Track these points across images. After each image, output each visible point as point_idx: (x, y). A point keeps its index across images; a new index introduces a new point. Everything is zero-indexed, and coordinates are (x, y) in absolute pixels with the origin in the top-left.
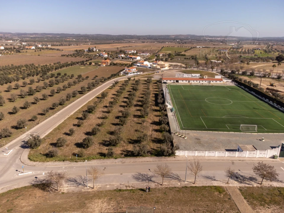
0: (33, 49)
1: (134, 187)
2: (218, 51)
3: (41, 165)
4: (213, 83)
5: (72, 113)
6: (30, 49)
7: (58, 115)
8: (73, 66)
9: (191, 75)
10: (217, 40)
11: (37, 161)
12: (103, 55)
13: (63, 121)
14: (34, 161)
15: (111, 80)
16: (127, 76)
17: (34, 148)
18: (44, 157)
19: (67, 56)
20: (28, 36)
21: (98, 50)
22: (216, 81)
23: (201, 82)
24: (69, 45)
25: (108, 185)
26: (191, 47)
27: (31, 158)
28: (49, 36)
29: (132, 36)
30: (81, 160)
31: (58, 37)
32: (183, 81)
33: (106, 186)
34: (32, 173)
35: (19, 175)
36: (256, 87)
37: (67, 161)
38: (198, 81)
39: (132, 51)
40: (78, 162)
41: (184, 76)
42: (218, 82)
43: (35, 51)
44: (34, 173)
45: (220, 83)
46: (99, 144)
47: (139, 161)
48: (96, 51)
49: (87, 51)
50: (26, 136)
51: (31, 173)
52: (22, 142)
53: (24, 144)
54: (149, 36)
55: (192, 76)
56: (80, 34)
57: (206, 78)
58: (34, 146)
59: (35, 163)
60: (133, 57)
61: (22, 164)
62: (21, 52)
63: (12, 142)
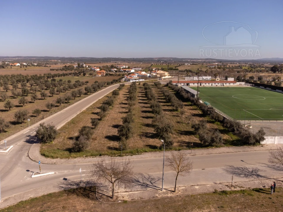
0: (18, 66)
1: (242, 187)
2: (207, 67)
3: (65, 162)
4: (227, 85)
5: (84, 109)
6: (15, 66)
7: (66, 111)
8: (65, 77)
9: (201, 77)
10: (199, 62)
11: (57, 157)
12: (95, 69)
13: (75, 116)
14: (53, 157)
15: (114, 84)
16: (129, 82)
17: (46, 141)
18: (67, 153)
19: (57, 70)
20: (10, 59)
21: (87, 67)
22: (230, 84)
23: (214, 84)
24: (55, 64)
25: (195, 185)
26: (179, 64)
27: (46, 153)
28: (32, 58)
29: (117, 58)
30: (127, 154)
31: (42, 60)
32: (194, 84)
33: (193, 187)
34: (55, 173)
35: (33, 176)
36: (279, 85)
37: (106, 156)
38: (211, 84)
39: (124, 66)
40: (123, 156)
41: (195, 79)
42: (232, 84)
43: (21, 67)
44: (57, 173)
45: (234, 85)
46: (139, 137)
47: (215, 152)
48: (86, 67)
49: (76, 67)
50: (29, 131)
51: (53, 173)
52: (27, 136)
53: (30, 139)
54: (133, 58)
55: (203, 79)
56: (64, 57)
57: (218, 80)
58: (47, 138)
59: (54, 160)
60: (127, 70)
61: (33, 163)
62: (6, 68)
63: (10, 137)
